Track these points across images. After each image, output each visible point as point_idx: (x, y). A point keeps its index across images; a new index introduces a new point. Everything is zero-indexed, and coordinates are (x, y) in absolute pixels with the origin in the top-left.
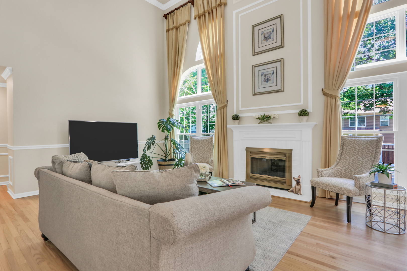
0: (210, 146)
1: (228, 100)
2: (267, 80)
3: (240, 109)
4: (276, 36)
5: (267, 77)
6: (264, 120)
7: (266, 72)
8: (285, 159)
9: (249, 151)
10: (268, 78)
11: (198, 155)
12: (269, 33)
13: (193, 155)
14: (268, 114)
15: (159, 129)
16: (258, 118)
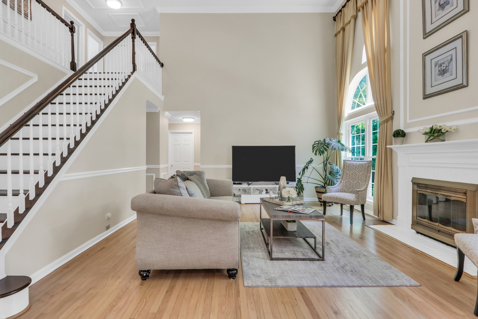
0: (366, 173)
1: (394, 109)
2: (443, 72)
3: (408, 121)
5: (442, 67)
6: (433, 136)
7: (442, 60)
8: (464, 200)
9: (417, 184)
10: (444, 68)
11: (350, 184)
13: (343, 182)
15: (313, 152)
16: (426, 134)
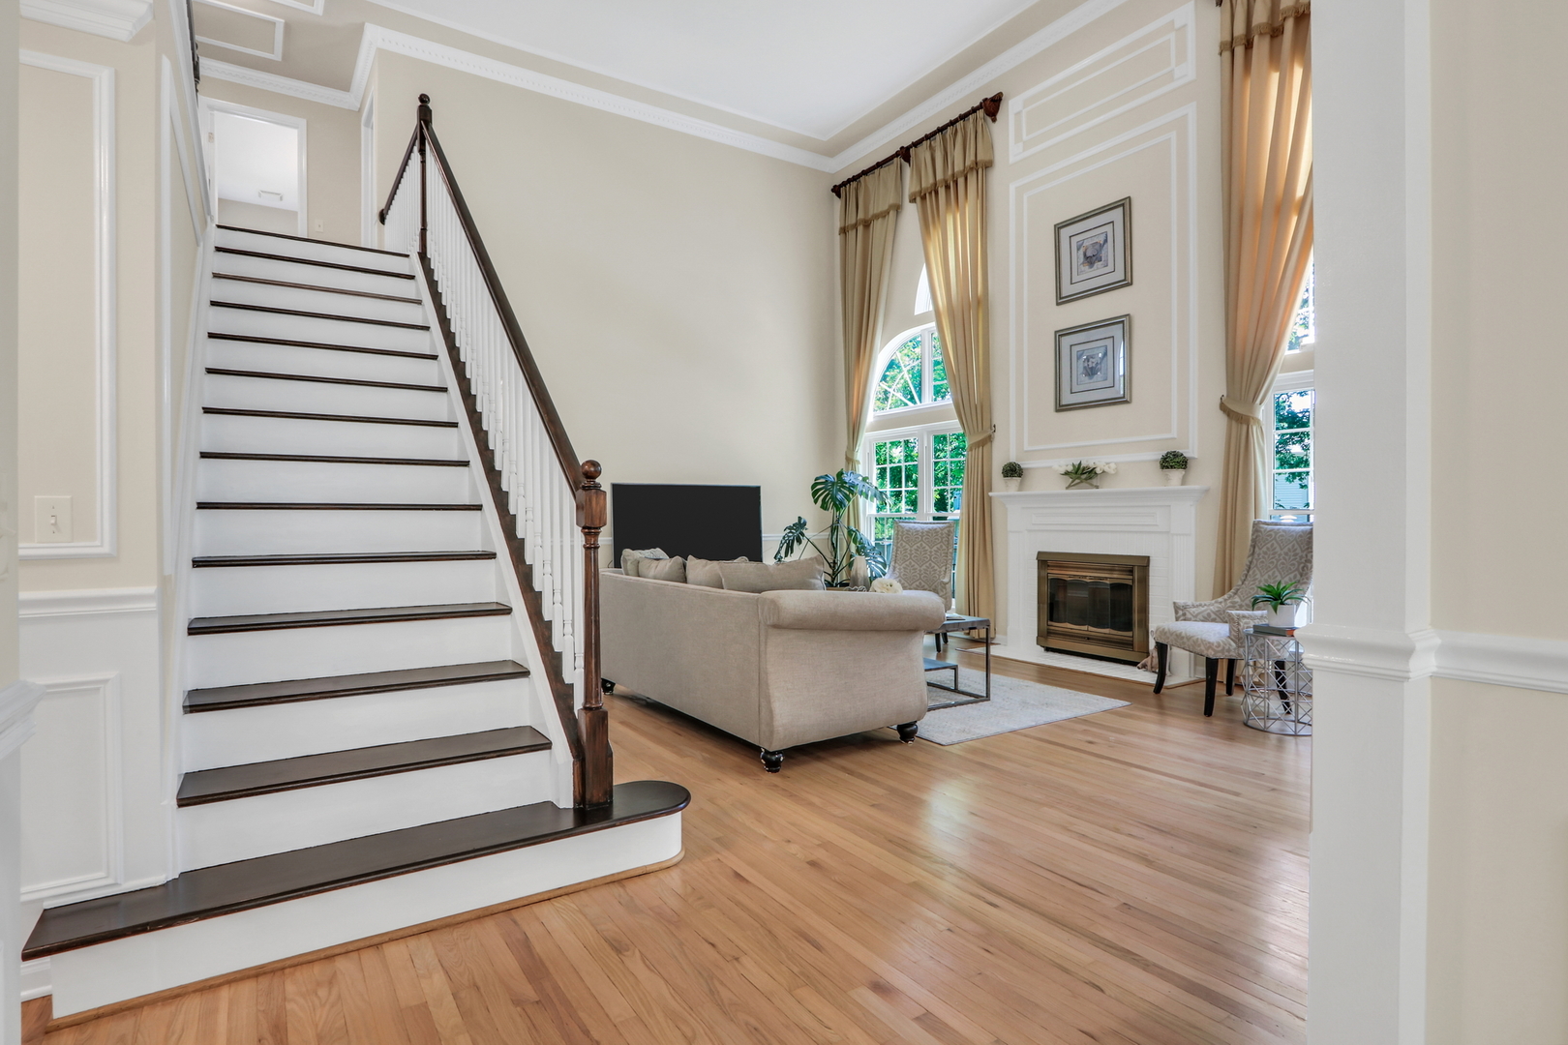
0: (944, 547)
1: (995, 422)
2: (1091, 372)
3: (1027, 447)
4: (1114, 253)
5: (1090, 363)
6: (1078, 478)
7: (1090, 351)
8: (1130, 583)
9: (1045, 561)
10: (1094, 365)
11: (913, 571)
12: (1097, 247)
14: (1088, 461)
15: (816, 502)
16: (1067, 473)
